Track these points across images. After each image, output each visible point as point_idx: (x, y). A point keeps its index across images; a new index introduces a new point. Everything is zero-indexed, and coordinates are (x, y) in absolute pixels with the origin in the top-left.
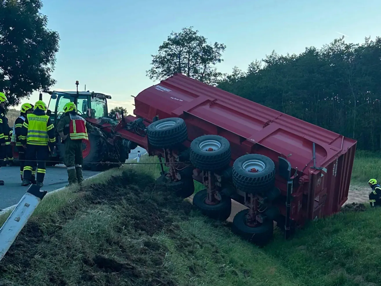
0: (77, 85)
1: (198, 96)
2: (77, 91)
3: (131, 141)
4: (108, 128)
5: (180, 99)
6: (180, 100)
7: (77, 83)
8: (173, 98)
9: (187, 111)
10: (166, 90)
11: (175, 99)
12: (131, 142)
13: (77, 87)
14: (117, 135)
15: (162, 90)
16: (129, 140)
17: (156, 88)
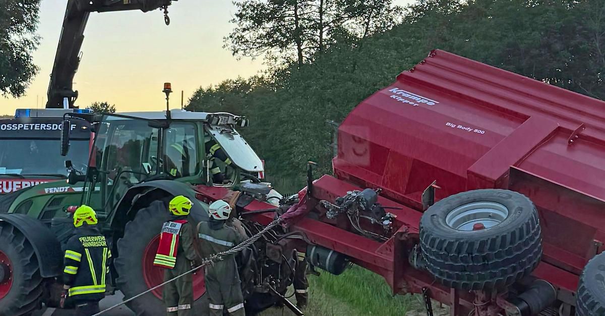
0: (167, 95)
1: (526, 118)
2: (168, 112)
3: (334, 252)
4: (264, 214)
5: (474, 128)
6: (476, 131)
7: (167, 89)
8: (453, 126)
9: (514, 164)
10: (422, 101)
11: (460, 127)
12: (335, 256)
13: (167, 99)
14: (293, 237)
15: (411, 100)
16: (330, 250)
17: (394, 97)
